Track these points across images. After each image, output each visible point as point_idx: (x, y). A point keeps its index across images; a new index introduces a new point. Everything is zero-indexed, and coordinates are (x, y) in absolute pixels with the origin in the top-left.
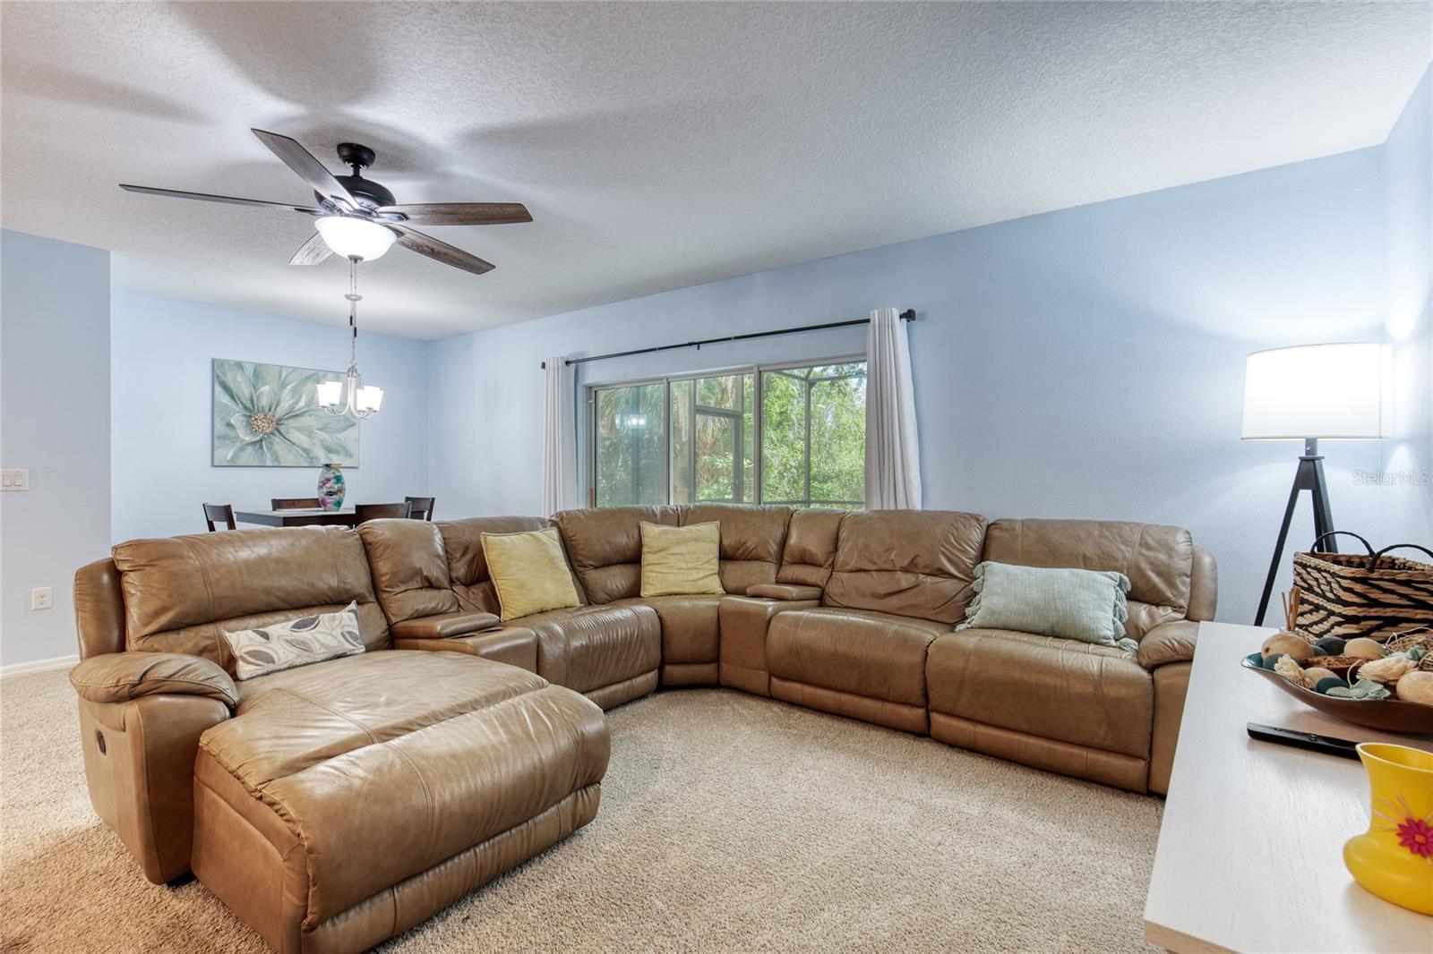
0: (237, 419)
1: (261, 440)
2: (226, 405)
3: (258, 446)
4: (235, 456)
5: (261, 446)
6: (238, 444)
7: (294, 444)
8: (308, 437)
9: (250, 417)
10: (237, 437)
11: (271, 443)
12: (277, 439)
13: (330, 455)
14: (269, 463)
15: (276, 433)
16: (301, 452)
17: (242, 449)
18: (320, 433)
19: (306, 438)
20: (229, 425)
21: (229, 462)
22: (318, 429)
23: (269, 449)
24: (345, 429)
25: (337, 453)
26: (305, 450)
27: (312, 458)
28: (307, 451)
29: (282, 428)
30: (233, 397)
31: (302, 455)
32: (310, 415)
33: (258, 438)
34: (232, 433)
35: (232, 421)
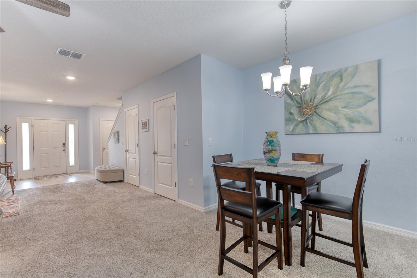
0: (294, 110)
1: (306, 119)
2: (289, 103)
3: (305, 122)
4: (294, 129)
5: (307, 123)
6: (295, 123)
7: (325, 119)
8: (335, 113)
9: (300, 107)
10: (294, 119)
11: (312, 120)
12: (315, 118)
13: (353, 124)
14: (311, 132)
15: (315, 114)
16: (330, 124)
17: (297, 125)
18: (343, 109)
19: (333, 114)
20: (291, 113)
21: (291, 132)
22: (343, 108)
23: (311, 124)
24: (365, 104)
25: (359, 122)
26: (333, 122)
27: (338, 128)
28: (335, 123)
29: (318, 111)
30: (292, 99)
31: (331, 126)
32: (336, 99)
33: (305, 118)
34: (292, 117)
35: (292, 111)
